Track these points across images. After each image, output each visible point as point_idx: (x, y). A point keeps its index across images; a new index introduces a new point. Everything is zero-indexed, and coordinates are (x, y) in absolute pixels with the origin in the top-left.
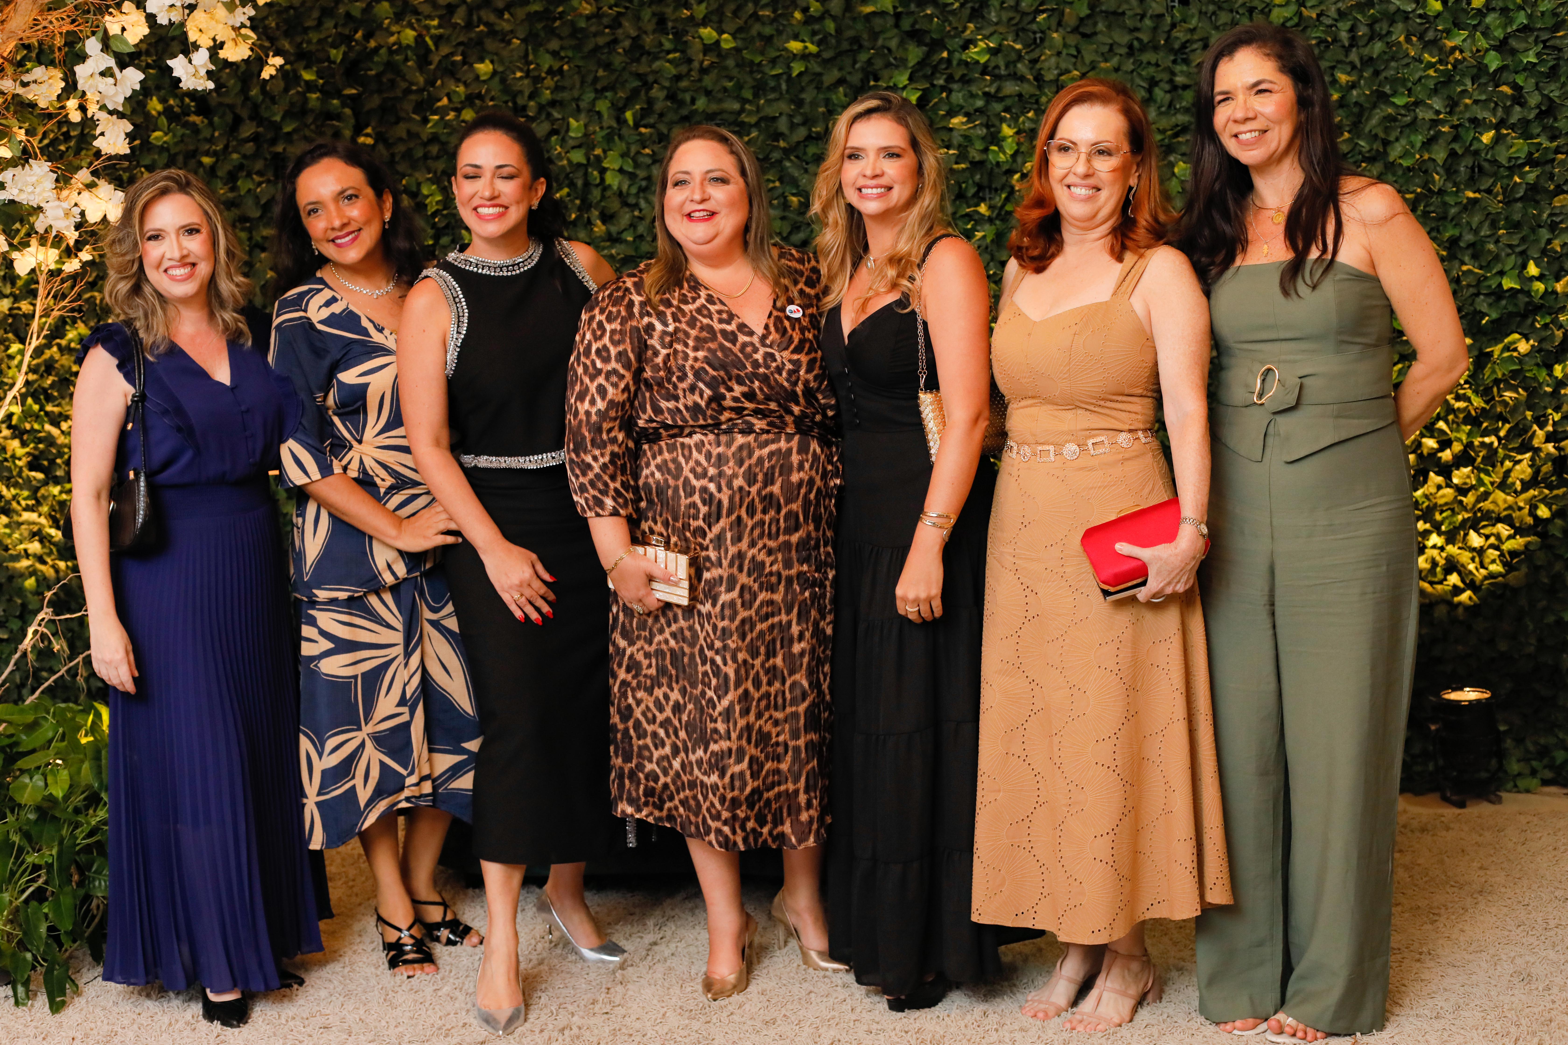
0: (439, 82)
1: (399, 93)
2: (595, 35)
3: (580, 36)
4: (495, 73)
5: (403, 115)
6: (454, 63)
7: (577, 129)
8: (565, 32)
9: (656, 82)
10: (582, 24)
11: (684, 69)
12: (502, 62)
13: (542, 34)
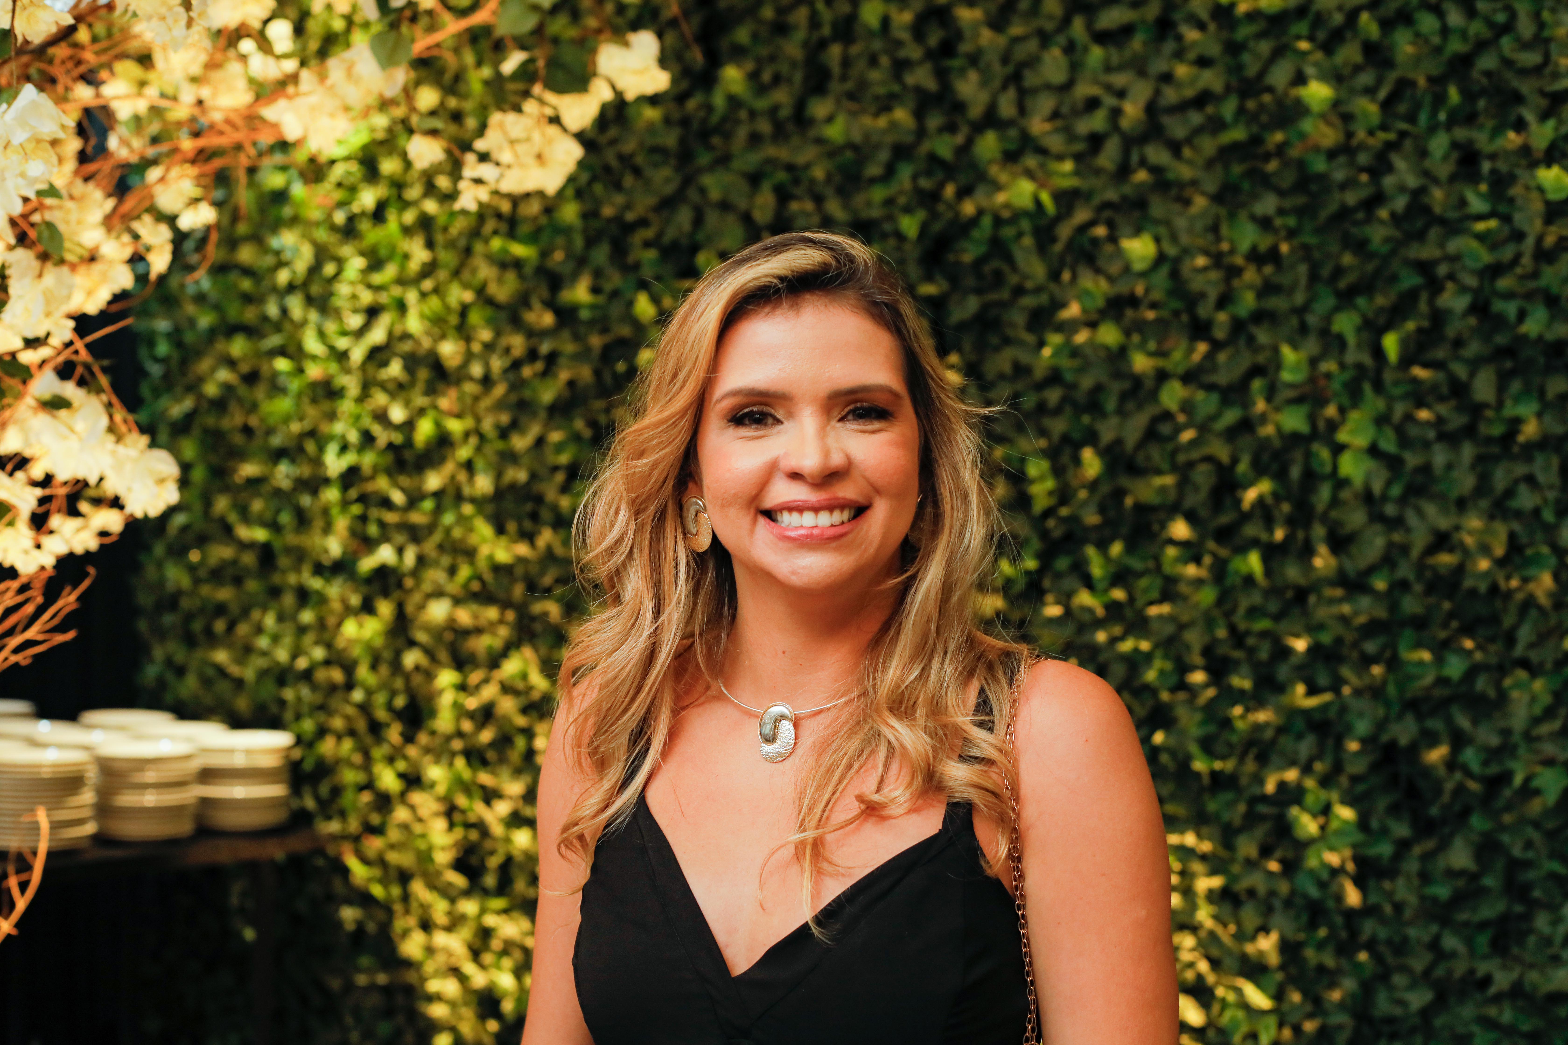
0: (1066, 276)
1: (1005, 294)
2: (1344, 186)
3: (1314, 187)
4: (1161, 259)
5: (1010, 332)
6: (1095, 242)
7: (1296, 368)
8: (1288, 179)
9: (1451, 277)
10: (1320, 165)
11: (1507, 253)
12: (1174, 238)
13: (1246, 186)
